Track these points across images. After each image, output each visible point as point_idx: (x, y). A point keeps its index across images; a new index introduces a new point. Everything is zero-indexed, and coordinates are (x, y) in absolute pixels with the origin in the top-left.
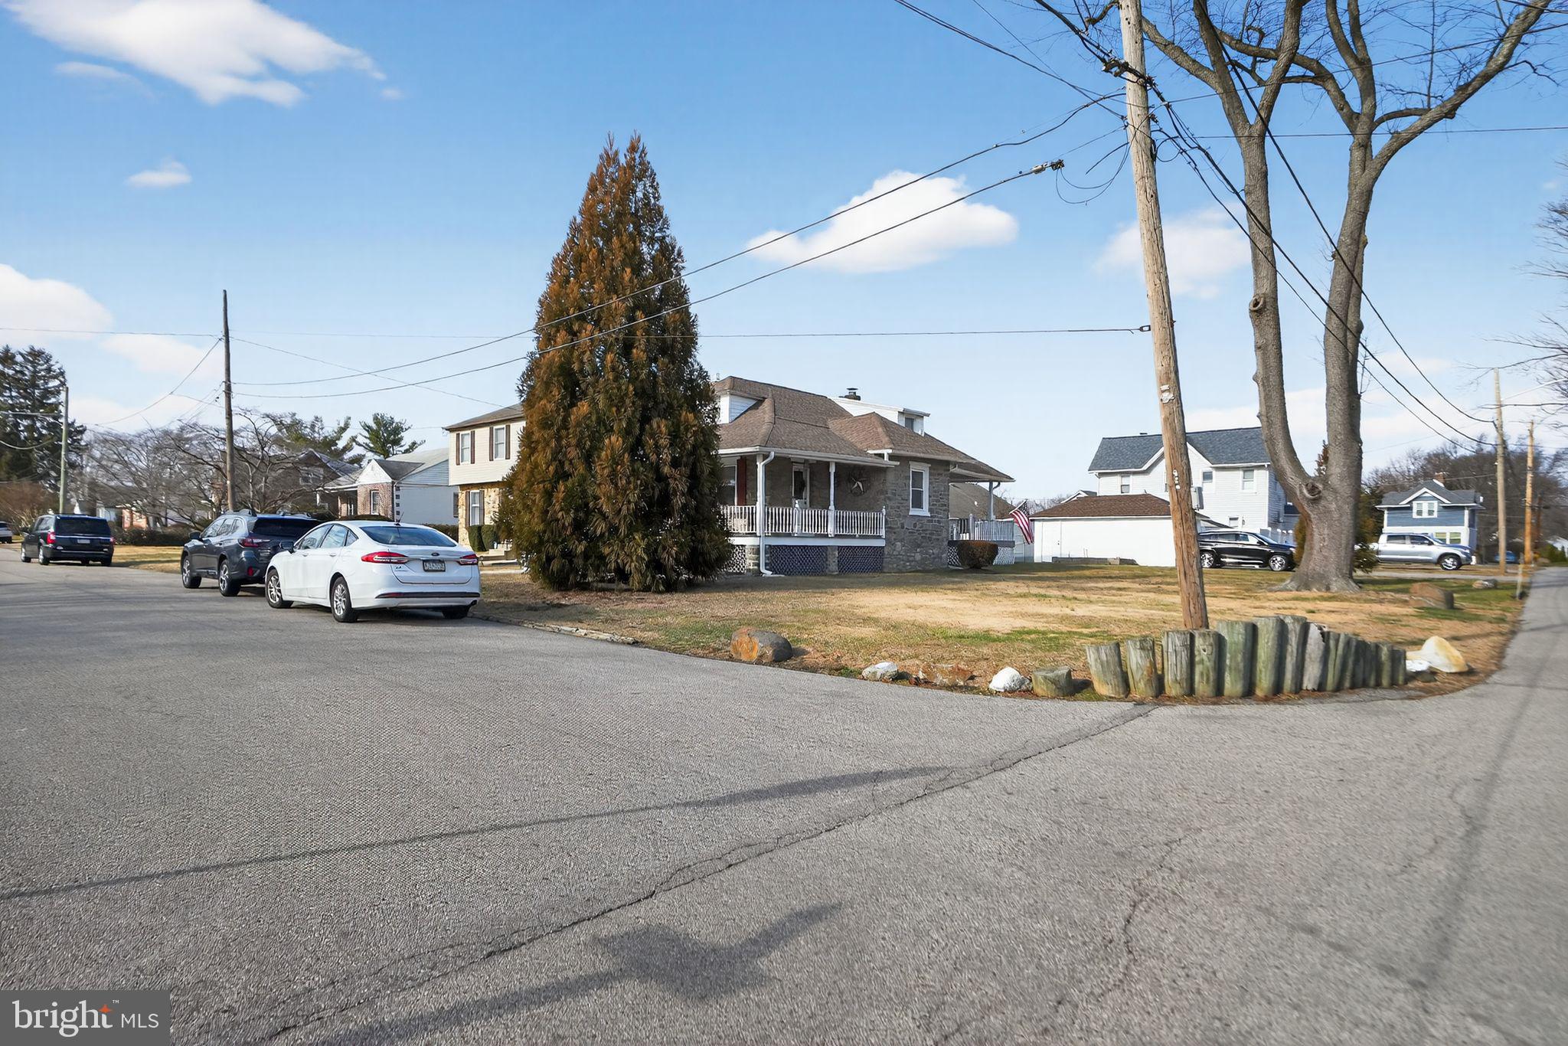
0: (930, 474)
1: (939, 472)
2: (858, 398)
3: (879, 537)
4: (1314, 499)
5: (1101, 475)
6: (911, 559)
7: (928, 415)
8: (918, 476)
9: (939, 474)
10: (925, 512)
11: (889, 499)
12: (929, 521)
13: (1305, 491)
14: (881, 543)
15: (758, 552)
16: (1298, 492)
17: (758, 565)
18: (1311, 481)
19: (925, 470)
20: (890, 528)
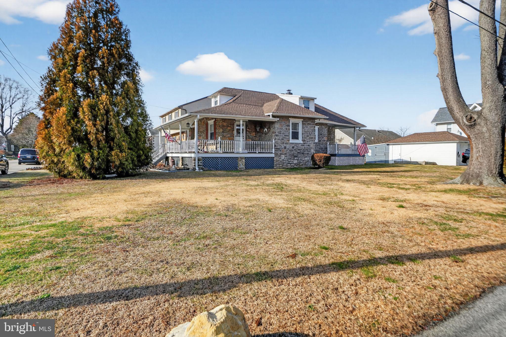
0: (303, 124)
1: (309, 123)
2: (291, 94)
3: (272, 153)
4: (471, 125)
5: (437, 124)
6: (290, 162)
7: (316, 99)
8: (295, 126)
9: (308, 124)
10: (300, 141)
11: (277, 135)
12: (302, 146)
13: (465, 120)
14: (273, 155)
15: (195, 160)
16: (461, 121)
17: (195, 166)
18: (469, 114)
19: (300, 121)
20: (277, 148)
